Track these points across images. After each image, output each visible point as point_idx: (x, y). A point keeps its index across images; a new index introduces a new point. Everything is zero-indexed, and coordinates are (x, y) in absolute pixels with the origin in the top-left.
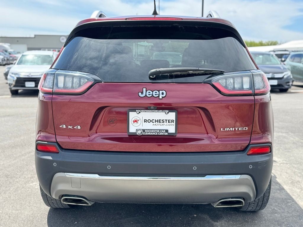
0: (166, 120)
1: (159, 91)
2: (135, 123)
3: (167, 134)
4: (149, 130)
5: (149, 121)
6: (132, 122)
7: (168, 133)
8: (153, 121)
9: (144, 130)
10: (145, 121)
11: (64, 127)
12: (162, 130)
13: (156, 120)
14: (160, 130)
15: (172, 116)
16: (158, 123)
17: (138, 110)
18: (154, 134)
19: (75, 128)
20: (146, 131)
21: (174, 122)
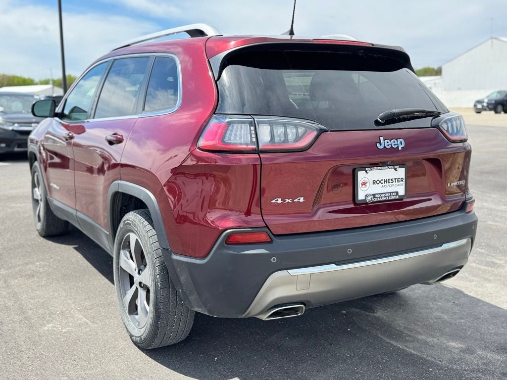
0: (395, 179)
1: (397, 139)
2: (364, 186)
3: (397, 197)
4: (379, 194)
5: (378, 182)
6: (361, 185)
7: (399, 196)
8: (382, 182)
9: (374, 195)
10: (374, 182)
11: (280, 201)
12: (393, 192)
13: (385, 180)
14: (390, 193)
15: (401, 172)
16: (388, 184)
17: (367, 167)
18: (385, 199)
19: (295, 201)
20: (376, 196)
21: (404, 181)
